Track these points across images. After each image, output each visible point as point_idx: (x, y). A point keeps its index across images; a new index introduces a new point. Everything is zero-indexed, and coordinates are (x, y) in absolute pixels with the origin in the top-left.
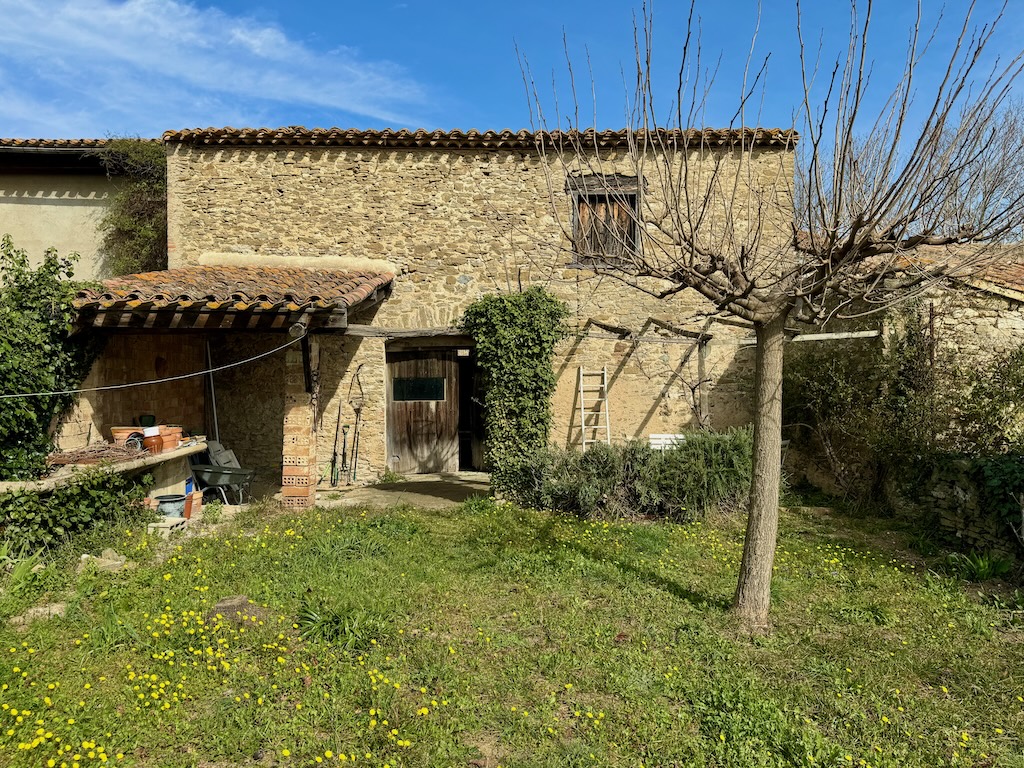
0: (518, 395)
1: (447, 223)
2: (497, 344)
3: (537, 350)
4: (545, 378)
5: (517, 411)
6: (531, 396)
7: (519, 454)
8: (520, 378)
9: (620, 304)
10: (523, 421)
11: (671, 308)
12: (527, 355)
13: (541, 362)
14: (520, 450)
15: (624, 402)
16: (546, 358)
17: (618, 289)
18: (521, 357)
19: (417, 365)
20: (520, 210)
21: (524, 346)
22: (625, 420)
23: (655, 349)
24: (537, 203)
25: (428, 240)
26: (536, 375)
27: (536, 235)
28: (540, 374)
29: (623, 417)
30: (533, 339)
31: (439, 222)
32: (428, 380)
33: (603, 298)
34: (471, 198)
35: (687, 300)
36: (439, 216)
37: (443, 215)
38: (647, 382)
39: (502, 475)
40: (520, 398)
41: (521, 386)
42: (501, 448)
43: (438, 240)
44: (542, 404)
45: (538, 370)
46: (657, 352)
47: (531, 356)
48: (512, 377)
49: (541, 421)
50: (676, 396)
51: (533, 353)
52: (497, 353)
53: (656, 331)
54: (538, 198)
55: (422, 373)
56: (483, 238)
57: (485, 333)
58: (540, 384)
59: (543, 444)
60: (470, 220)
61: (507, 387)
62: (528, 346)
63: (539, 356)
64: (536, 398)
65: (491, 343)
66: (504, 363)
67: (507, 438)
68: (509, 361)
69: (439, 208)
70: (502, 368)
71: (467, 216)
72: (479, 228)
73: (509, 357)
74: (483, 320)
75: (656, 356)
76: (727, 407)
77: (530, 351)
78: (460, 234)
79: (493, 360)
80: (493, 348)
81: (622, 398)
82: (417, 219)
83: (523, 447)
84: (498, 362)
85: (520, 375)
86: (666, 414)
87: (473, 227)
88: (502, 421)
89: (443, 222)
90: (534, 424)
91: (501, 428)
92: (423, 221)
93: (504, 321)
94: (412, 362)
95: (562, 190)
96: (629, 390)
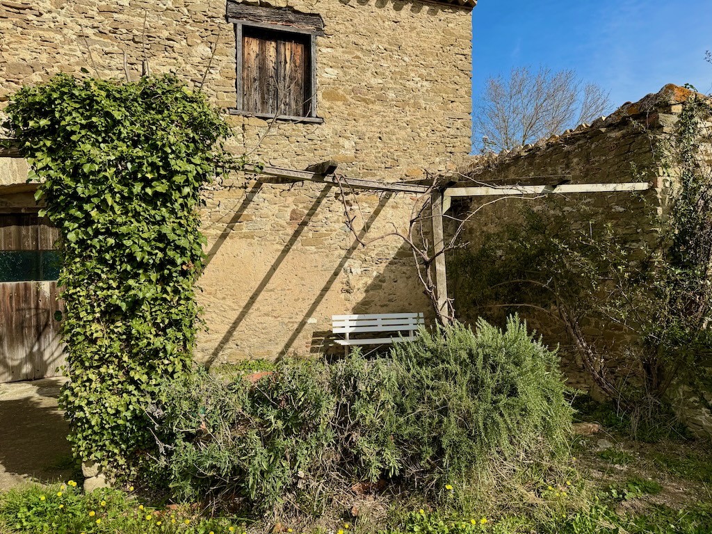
0: (124, 276)
1: (59, 37)
2: (76, 174)
3: (161, 187)
4: (183, 242)
5: (124, 307)
6: (154, 276)
7: (131, 388)
8: (128, 243)
9: (296, 164)
10: (137, 326)
11: (352, 172)
12: (144, 198)
13: (173, 212)
14: (132, 381)
15: (302, 279)
16: (183, 206)
17: (293, 145)
18: (130, 199)
19: (19, 232)
20: (165, 34)
21: (136, 179)
22: (304, 299)
23: (336, 218)
24: (188, 26)
25: (28, 57)
26: (162, 237)
27: (188, 67)
28: (171, 236)
29: (300, 296)
30: (152, 165)
31: (47, 35)
32: (36, 253)
33: (275, 155)
34: (95, 9)
35: (369, 164)
36: (46, 26)
37: (52, 25)
38: (327, 256)
39: (95, 433)
40: (131, 282)
41: (131, 258)
42: (89, 380)
43: (44, 58)
44: (176, 291)
45: (167, 229)
46: (338, 221)
47: (151, 201)
48: (111, 241)
49: (176, 324)
50: (359, 271)
51: (156, 194)
52: (75, 192)
53: (336, 197)
54: (190, 21)
55: (29, 245)
56: (113, 63)
57: (51, 151)
58: (171, 253)
59: (179, 367)
60: (93, 37)
61: (102, 261)
62: (144, 179)
63: (166, 198)
64: (164, 280)
65: (63, 171)
66: (94, 213)
67: (103, 361)
68: (103, 207)
69: (46, 16)
70: (89, 221)
71: (90, 32)
72: (107, 49)
73: (105, 201)
74: (44, 122)
75: (337, 226)
76: (410, 282)
77: (149, 191)
78: (79, 54)
79: (67, 206)
80: (68, 181)
81: (300, 275)
82: (10, 26)
83: (139, 374)
84: (80, 209)
85: (128, 235)
86: (348, 291)
87: (97, 46)
88: (95, 326)
89: (52, 34)
90: (161, 330)
91: (93, 341)
92: (20, 29)
93: (90, 126)
94: (13, 228)
95: (221, 16)
96: (308, 265)
